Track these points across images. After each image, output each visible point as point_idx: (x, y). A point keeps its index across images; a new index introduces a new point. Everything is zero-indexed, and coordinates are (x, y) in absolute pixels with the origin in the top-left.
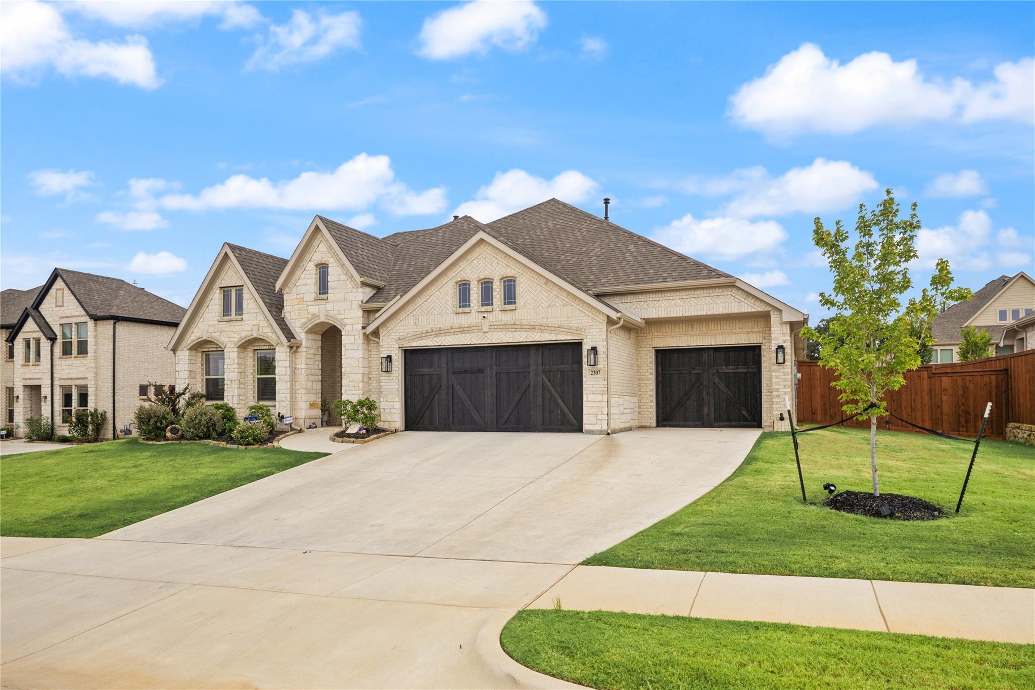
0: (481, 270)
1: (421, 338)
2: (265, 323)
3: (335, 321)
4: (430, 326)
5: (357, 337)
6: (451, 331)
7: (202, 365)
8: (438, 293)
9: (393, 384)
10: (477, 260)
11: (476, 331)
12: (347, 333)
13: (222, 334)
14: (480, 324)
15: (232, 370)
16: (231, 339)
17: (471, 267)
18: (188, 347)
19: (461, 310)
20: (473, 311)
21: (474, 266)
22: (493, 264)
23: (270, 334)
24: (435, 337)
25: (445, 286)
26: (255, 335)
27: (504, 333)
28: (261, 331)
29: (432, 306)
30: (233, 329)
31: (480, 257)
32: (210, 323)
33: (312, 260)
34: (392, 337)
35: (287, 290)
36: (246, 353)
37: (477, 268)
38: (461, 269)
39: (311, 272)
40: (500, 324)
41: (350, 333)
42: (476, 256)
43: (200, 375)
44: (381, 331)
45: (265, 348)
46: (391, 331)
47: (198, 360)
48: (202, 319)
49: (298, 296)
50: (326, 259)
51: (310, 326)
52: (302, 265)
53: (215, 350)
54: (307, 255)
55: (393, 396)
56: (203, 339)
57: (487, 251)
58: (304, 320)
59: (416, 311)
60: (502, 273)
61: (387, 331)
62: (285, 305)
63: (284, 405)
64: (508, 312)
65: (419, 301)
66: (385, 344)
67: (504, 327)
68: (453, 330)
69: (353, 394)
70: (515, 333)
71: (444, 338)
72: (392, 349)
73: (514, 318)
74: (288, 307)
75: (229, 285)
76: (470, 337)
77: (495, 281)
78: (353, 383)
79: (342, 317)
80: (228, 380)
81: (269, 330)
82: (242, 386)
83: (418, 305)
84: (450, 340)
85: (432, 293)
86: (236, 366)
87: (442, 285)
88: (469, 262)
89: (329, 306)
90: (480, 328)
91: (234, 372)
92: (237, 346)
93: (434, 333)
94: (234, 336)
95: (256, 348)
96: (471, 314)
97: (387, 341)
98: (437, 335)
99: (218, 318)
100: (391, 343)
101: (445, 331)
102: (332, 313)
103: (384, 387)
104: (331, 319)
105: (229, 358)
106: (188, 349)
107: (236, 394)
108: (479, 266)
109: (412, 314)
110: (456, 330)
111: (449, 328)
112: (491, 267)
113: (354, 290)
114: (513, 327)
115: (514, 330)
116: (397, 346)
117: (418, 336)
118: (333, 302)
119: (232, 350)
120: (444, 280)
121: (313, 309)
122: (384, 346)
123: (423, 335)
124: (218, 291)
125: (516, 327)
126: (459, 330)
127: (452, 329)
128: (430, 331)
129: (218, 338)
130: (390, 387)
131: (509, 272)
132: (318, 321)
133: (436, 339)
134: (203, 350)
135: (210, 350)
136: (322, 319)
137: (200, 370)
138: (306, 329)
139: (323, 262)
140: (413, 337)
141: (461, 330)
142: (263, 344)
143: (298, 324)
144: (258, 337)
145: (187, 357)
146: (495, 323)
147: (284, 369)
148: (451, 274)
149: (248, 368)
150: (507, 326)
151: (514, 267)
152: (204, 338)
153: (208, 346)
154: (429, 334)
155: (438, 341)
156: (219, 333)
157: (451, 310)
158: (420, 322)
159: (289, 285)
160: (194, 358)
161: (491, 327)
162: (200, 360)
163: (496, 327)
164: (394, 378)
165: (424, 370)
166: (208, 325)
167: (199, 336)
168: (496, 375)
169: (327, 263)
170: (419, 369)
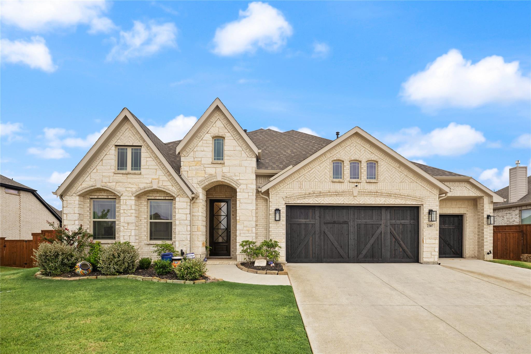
0: (352, 154)
1: (304, 198)
2: (165, 178)
3: (231, 181)
4: (312, 190)
5: (251, 194)
6: (328, 194)
7: (90, 210)
8: (318, 167)
9: (280, 229)
10: (349, 147)
11: (348, 195)
12: (242, 191)
13: (117, 184)
14: (351, 191)
15: (129, 214)
16: (127, 189)
17: (344, 151)
18: (79, 194)
19: (335, 180)
20: (346, 181)
21: (347, 151)
22: (362, 151)
23: (170, 187)
24: (316, 197)
25: (324, 162)
26: (155, 187)
27: (369, 198)
28: (161, 184)
29: (313, 176)
30: (129, 180)
31: (352, 145)
32: (104, 174)
33: (209, 132)
34: (279, 196)
35: (184, 153)
36: (140, 201)
37: (349, 153)
38: (337, 151)
39: (208, 142)
40: (367, 191)
41: (245, 191)
42: (349, 144)
43: (89, 218)
44: (270, 191)
45: (160, 198)
46: (279, 192)
47: (85, 205)
48: (95, 171)
49: (195, 159)
50: (223, 133)
51: (207, 183)
52: (199, 135)
53: (105, 197)
54: (204, 128)
55: (280, 238)
56: (96, 187)
57: (357, 141)
58: (200, 179)
59: (301, 178)
60: (368, 157)
61: (276, 191)
62: (182, 165)
63: (184, 244)
64: (372, 183)
65: (303, 172)
66: (274, 200)
67: (369, 193)
68: (330, 194)
69: (247, 236)
70: (376, 198)
71: (323, 199)
72: (280, 204)
73: (376, 188)
74: (185, 167)
75: (126, 144)
76: (342, 200)
77: (363, 162)
78: (247, 228)
79: (238, 178)
80: (124, 222)
81: (169, 184)
82: (137, 228)
83: (302, 174)
84: (327, 200)
85: (314, 167)
86: (133, 211)
87: (321, 162)
88: (343, 148)
89: (225, 169)
90: (351, 193)
91: (131, 216)
92: (134, 195)
93: (315, 195)
94: (132, 186)
95: (150, 198)
96: (344, 183)
97: (275, 198)
98: (317, 196)
99: (113, 171)
100: (279, 200)
101: (324, 194)
102: (228, 175)
103: (272, 231)
104: (227, 179)
105: (126, 204)
106: (80, 196)
107: (133, 234)
108: (351, 151)
109: (297, 180)
110: (332, 193)
111: (327, 192)
112: (359, 152)
113: (248, 159)
114: (376, 194)
115: (376, 196)
116: (284, 202)
117: (302, 196)
118: (229, 166)
119: (130, 198)
120: (323, 159)
121: (211, 170)
122: (273, 202)
123: (306, 196)
124: (114, 148)
125: (378, 194)
126: (335, 193)
127: (329, 192)
128: (312, 193)
129: (114, 187)
130: (278, 231)
131: (373, 158)
132: (215, 180)
133: (316, 199)
134: (91, 197)
135: (100, 197)
136: (219, 178)
137: (88, 213)
138: (203, 186)
139: (220, 135)
140: (298, 197)
141: (337, 193)
142: (158, 195)
143: (195, 181)
144: (158, 188)
145: (77, 202)
146: (362, 191)
147: (185, 216)
148: (328, 155)
149: (142, 214)
150: (371, 193)
151: (377, 154)
152: (99, 186)
153: (98, 194)
154: (311, 195)
155: (318, 200)
156: (115, 184)
157: (329, 179)
158: (304, 186)
159: (187, 150)
160: (82, 203)
161: (359, 193)
162: (89, 205)
163: (363, 193)
164: (282, 225)
165: (301, 220)
166: (103, 176)
167: (92, 185)
168: (357, 226)
169: (224, 136)
170: (297, 220)
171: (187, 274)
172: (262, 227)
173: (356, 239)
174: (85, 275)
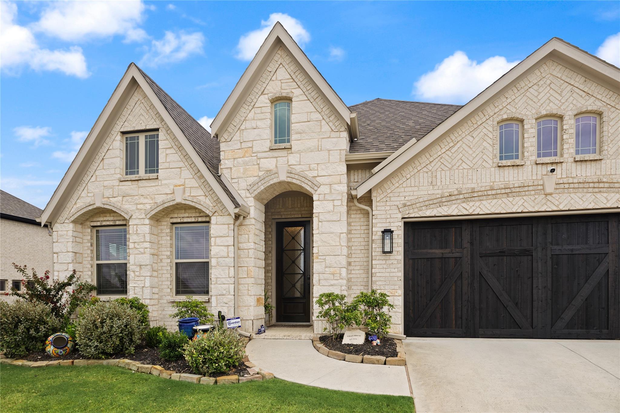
0: (541, 102)
1: (440, 204)
2: (193, 183)
3: (303, 179)
4: (456, 186)
5: (339, 203)
6: (490, 193)
7: (91, 245)
8: (469, 138)
9: (393, 270)
10: (535, 87)
11: (533, 193)
12: (321, 197)
13: (125, 199)
14: (541, 182)
15: (142, 250)
16: (139, 207)
17: (525, 98)
18: (72, 219)
19: (504, 162)
20: (528, 163)
21: (530, 96)
22: (563, 94)
23: (202, 198)
24: (464, 202)
25: (481, 127)
26: (179, 200)
27: (580, 195)
28: (187, 194)
29: (459, 157)
30: (142, 191)
31: (541, 82)
32: (106, 183)
33: (266, 92)
34: (392, 203)
35: (226, 136)
36: (160, 227)
37: (535, 100)
38: (509, 100)
39: (264, 109)
40: (575, 181)
41: (327, 197)
42: (535, 81)
43: (89, 259)
44: (374, 194)
45: (189, 220)
46: (391, 195)
47: (85, 238)
48: (93, 179)
49: (244, 145)
50: (288, 91)
51: (262, 188)
52: (249, 100)
53: (111, 223)
54: (258, 86)
55: (393, 287)
56: (95, 206)
57: (554, 73)
58: (251, 180)
59: (433, 164)
60: (579, 105)
61: (385, 194)
62: (222, 157)
63: (225, 300)
64: (588, 163)
65: (437, 151)
66: (382, 212)
67: (581, 185)
68: (494, 192)
69: (332, 285)
70: (598, 195)
71: (478, 204)
72: (392, 220)
73: (598, 173)
74: (226, 162)
75: (136, 129)
76: (520, 203)
77: (566, 118)
78: (332, 270)
79: (315, 174)
80: (135, 265)
81: (200, 192)
82: (155, 274)
83: (436, 156)
84: (488, 205)
85: (459, 139)
86: (147, 245)
87: (475, 126)
88: (523, 91)
89: (293, 159)
90: (540, 187)
91: (144, 253)
92: (149, 216)
93: (461, 196)
94: (146, 201)
95: (175, 220)
96: (525, 168)
97: (383, 208)
98: (466, 200)
99: (119, 176)
100: (390, 212)
101: (480, 193)
102: (298, 169)
103: (378, 275)
104: (296, 177)
105: (137, 234)
106: (74, 222)
107: (148, 284)
108: (539, 97)
109: (425, 169)
110: (499, 192)
111: (488, 188)
112: (560, 98)
113: (333, 134)
114: (596, 185)
115: (597, 190)
116: (400, 216)
117: (435, 201)
118: (299, 152)
119: (142, 222)
120: (479, 119)
121: (269, 163)
122: (379, 217)
123: (444, 199)
124: (119, 137)
125: (601, 185)
126: (503, 191)
127: (492, 189)
128: (456, 193)
129: (119, 204)
130: (387, 275)
131: (591, 105)
132: (275, 181)
133: (464, 205)
134: (93, 224)
135: (104, 223)
136: (283, 177)
137: (89, 252)
138: (256, 193)
139: (284, 95)
140: (427, 203)
141: (508, 191)
142: (187, 215)
143: (243, 184)
144: (183, 202)
145: (70, 233)
146: (565, 181)
147: (225, 249)
148: (490, 110)
149: (163, 249)
150: (586, 185)
151: (599, 97)
152: (98, 204)
153: (101, 219)
154: (453, 198)
155: (468, 208)
156: (120, 198)
157: (490, 162)
158: (439, 181)
159: (229, 129)
160: (80, 235)
161: (558, 186)
162: (89, 238)
163: (567, 186)
164: (396, 262)
165: (433, 251)
166: (104, 186)
167: (89, 203)
168: (552, 258)
169: (291, 95)
170: (425, 251)
171: (204, 363)
172: (358, 268)
173: (549, 286)
174: (59, 357)
